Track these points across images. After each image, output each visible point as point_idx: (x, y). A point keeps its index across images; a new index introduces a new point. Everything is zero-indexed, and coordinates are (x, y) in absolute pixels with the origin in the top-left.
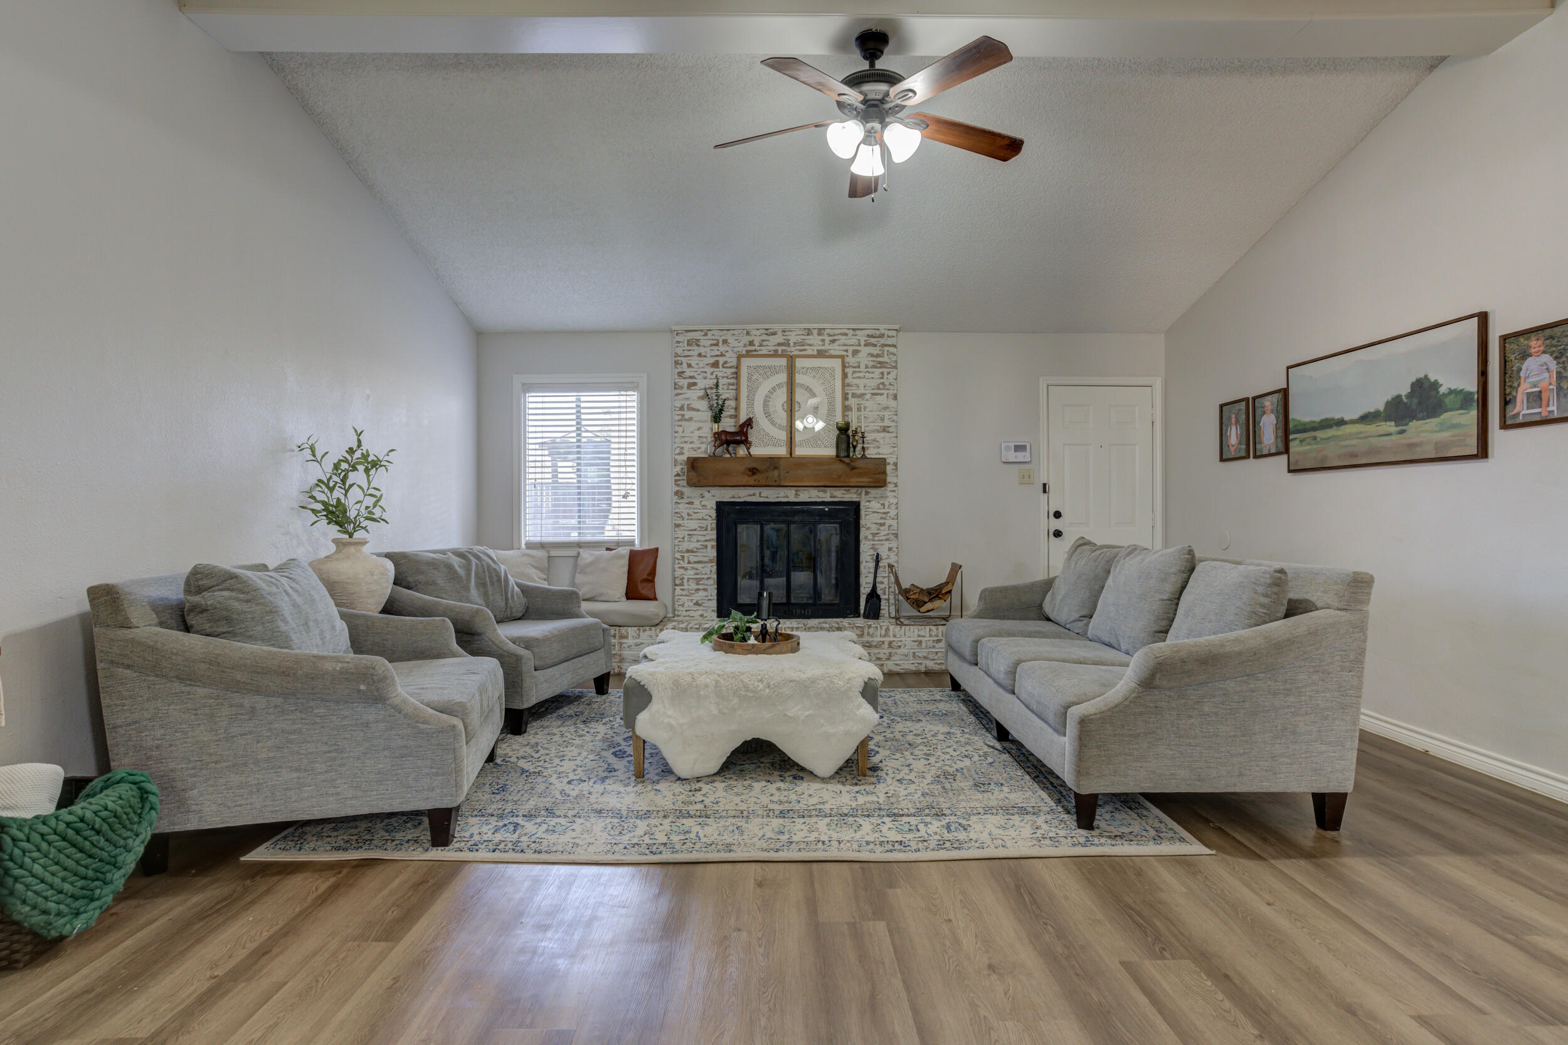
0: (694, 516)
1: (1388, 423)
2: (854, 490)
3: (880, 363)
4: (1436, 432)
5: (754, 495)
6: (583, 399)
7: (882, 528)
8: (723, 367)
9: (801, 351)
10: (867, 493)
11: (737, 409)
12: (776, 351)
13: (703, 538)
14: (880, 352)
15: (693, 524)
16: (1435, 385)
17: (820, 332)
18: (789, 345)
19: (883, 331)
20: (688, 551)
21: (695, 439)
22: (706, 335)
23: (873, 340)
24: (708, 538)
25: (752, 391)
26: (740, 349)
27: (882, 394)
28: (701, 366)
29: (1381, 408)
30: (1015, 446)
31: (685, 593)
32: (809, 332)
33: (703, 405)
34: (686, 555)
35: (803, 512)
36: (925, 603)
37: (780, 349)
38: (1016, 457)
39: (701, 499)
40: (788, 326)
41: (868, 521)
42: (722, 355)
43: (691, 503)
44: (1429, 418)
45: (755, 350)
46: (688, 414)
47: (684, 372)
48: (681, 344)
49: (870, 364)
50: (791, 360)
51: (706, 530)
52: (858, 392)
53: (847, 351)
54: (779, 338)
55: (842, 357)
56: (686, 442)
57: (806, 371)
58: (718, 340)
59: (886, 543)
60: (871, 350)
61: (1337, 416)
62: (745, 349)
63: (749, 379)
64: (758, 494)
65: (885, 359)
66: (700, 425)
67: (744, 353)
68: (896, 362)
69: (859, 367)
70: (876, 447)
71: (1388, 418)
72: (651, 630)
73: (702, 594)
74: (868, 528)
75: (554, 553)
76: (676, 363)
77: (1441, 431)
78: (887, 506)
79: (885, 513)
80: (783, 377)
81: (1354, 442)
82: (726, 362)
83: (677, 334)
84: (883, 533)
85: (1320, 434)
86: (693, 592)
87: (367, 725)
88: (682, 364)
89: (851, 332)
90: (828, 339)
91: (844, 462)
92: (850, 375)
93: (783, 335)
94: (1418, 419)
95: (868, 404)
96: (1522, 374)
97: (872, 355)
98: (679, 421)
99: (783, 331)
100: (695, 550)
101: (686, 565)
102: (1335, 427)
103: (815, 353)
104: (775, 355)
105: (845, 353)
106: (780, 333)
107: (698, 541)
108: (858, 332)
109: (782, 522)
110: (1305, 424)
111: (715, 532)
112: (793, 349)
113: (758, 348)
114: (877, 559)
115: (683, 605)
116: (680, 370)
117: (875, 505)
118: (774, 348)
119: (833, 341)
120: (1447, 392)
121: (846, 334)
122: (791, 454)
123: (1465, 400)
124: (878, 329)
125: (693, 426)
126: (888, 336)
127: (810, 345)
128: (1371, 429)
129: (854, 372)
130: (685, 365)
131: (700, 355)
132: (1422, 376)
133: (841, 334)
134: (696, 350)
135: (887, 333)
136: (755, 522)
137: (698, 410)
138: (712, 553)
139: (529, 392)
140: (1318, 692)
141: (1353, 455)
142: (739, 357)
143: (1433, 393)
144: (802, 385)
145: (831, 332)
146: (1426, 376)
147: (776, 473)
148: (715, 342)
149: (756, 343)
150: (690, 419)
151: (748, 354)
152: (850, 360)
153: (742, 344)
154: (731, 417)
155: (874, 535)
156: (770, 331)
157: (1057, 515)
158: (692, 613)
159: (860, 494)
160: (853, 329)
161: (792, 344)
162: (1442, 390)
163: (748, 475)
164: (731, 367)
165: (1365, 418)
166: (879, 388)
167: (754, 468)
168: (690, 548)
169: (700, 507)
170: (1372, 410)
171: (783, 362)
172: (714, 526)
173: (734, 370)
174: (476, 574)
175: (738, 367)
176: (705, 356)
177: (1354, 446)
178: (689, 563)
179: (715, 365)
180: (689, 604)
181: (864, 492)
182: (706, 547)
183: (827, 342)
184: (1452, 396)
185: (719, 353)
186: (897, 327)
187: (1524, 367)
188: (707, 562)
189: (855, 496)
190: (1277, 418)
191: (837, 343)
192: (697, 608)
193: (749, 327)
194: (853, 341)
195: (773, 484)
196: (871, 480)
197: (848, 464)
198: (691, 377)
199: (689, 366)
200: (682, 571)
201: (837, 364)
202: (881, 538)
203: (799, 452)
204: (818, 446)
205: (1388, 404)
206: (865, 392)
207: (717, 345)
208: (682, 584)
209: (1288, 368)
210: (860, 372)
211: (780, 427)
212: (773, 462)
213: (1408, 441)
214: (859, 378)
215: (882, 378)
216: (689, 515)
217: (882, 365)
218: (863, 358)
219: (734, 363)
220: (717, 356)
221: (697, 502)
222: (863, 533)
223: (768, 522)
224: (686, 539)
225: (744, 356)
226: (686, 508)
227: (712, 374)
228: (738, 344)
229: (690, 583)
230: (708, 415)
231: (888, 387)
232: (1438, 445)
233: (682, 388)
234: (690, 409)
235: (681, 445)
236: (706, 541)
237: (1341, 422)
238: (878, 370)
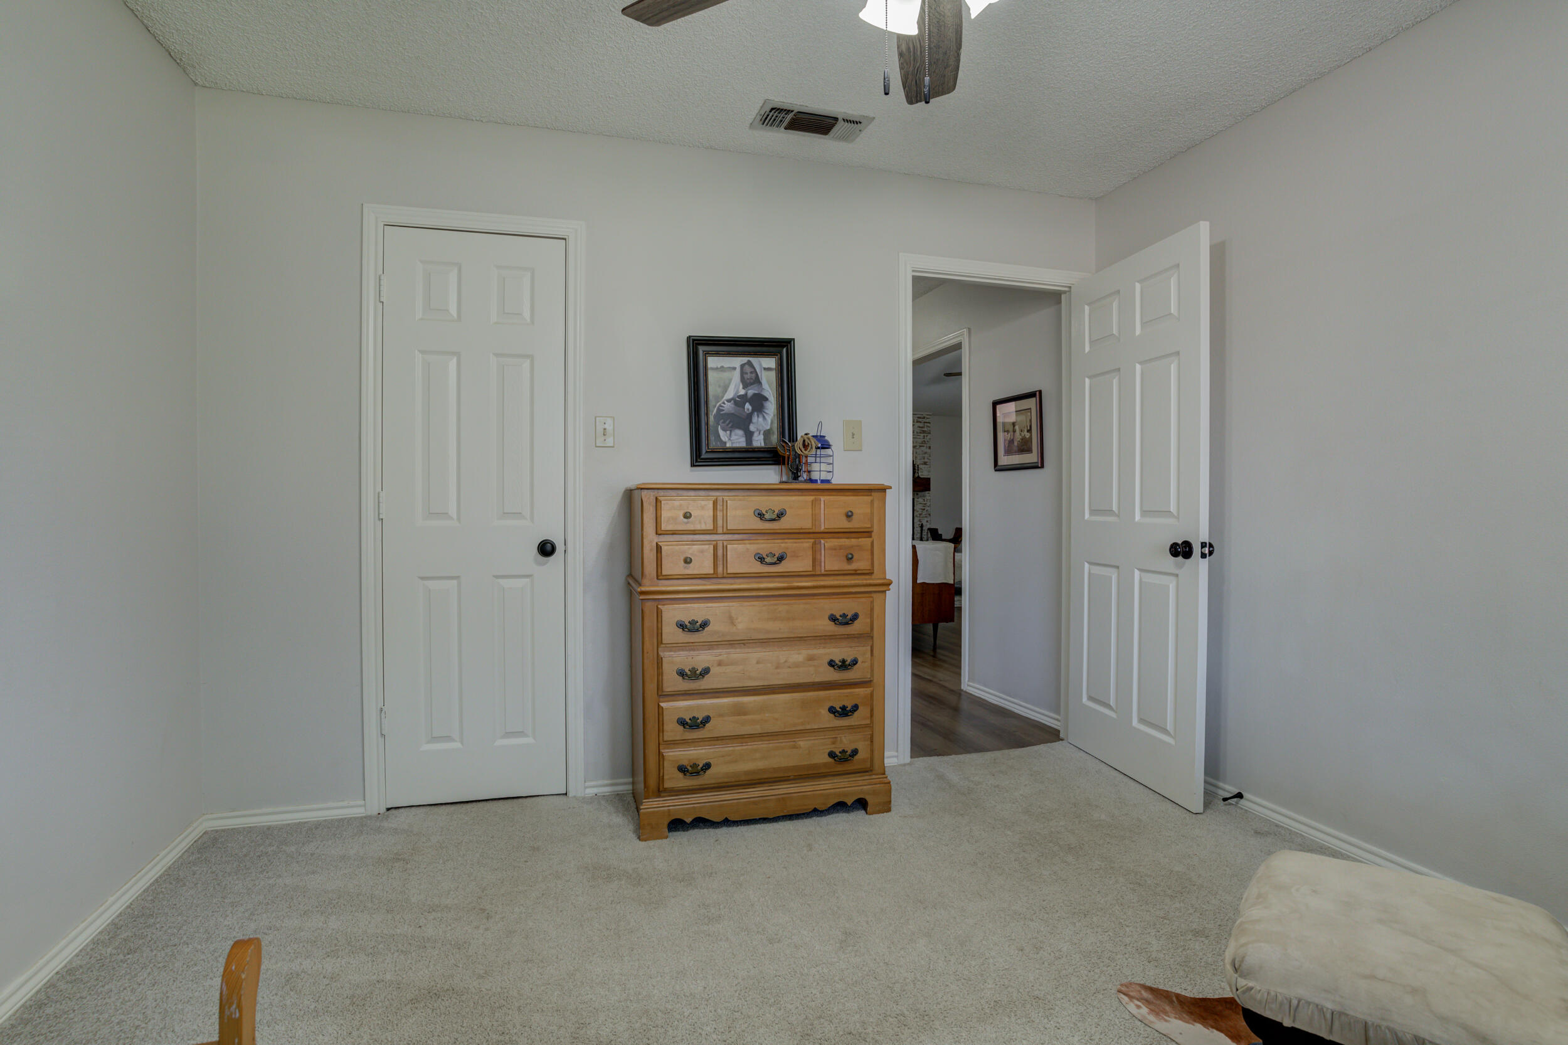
3: (923, 431)
7: (924, 512)
14: (923, 426)
23: (920, 420)
27: (924, 446)
41: (917, 508)
49: (919, 431)
59: (926, 518)
65: (925, 429)
68: (930, 431)
74: (917, 512)
78: (926, 500)
97: (920, 427)
114: (922, 526)
124: (922, 415)
155: (920, 514)
166: (922, 443)
186: (930, 413)
202: (923, 516)
215: (924, 438)
217: (924, 432)
222: (915, 515)
231: (927, 442)
238: (922, 435)
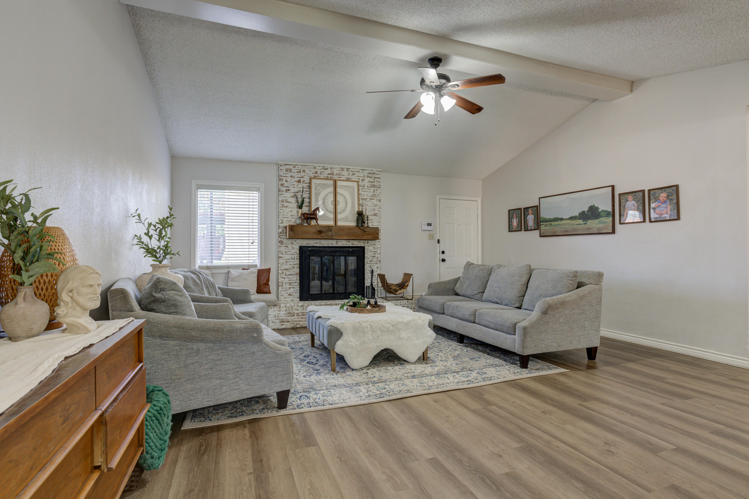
0: (289, 253)
1: (580, 220)
2: (362, 241)
3: (373, 185)
4: (597, 224)
5: (317, 243)
6: (214, 193)
7: (374, 258)
8: (303, 183)
9: (339, 177)
10: (368, 243)
11: (310, 203)
12: (328, 177)
13: (293, 263)
14: (373, 181)
15: (288, 257)
16: (597, 208)
17: (348, 169)
18: (333, 175)
19: (375, 172)
20: (285, 269)
21: (289, 216)
22: (295, 167)
23: (370, 175)
24: (295, 263)
25: (317, 195)
26: (311, 175)
27: (374, 199)
28: (292, 181)
29: (577, 215)
30: (427, 223)
31: (284, 289)
32: (343, 169)
33: (293, 200)
34: (284, 271)
35: (340, 251)
36: (398, 290)
37: (329, 176)
38: (428, 228)
39: (292, 245)
40: (333, 166)
41: (368, 255)
42: (302, 177)
43: (287, 247)
44: (595, 219)
45: (318, 176)
46: (286, 204)
47: (284, 184)
48: (282, 171)
49: (369, 186)
50: (335, 181)
51: (294, 259)
52: (364, 198)
53: (359, 179)
54: (329, 171)
55: (358, 182)
56: (284, 217)
57: (342, 187)
58: (300, 170)
59: (376, 265)
60: (369, 179)
61: (560, 217)
62: (313, 175)
63: (316, 189)
64: (319, 243)
65: (376, 184)
66: (291, 209)
67: (313, 177)
68: (380, 185)
69: (364, 186)
70: (372, 223)
71: (580, 219)
72: (274, 308)
73: (292, 290)
74: (368, 258)
75: (214, 271)
76: (280, 179)
77: (599, 224)
78: (376, 248)
79: (375, 252)
80: (331, 189)
81: (567, 226)
82: (304, 181)
83: (281, 166)
84: (374, 260)
85: (553, 223)
86: (288, 289)
87: (253, 353)
88: (283, 180)
89: (361, 171)
90: (351, 173)
91: (361, 229)
92: (360, 190)
93: (331, 170)
94: (591, 220)
95: (368, 203)
96: (626, 206)
97: (370, 182)
98: (281, 207)
99: (331, 168)
100: (289, 269)
101: (284, 276)
102: (559, 221)
103: (345, 179)
104: (327, 179)
105: (358, 180)
106: (329, 169)
107: (290, 265)
108: (364, 171)
109: (331, 256)
110: (547, 219)
111: (299, 260)
112: (335, 177)
113: (319, 175)
114: (372, 272)
115: (283, 296)
116: (282, 183)
117: (371, 248)
118: (327, 176)
119: (353, 174)
120: (601, 211)
121: (359, 172)
122: (336, 225)
123: (607, 214)
124: (373, 171)
125: (288, 210)
126: (377, 174)
127: (343, 175)
128: (574, 222)
129: (362, 189)
130: (284, 181)
131: (292, 176)
132: (592, 205)
133: (357, 171)
134: (290, 174)
135: (376, 172)
136: (318, 256)
137: (291, 203)
138: (297, 270)
139: (200, 189)
140: (590, 313)
141: (567, 231)
142: (311, 179)
143: (596, 211)
144: (340, 194)
145: (353, 170)
146: (594, 205)
147: (330, 233)
148: (299, 171)
149: (319, 173)
150: (287, 207)
151: (315, 178)
152: (360, 183)
153: (312, 173)
154: (306, 206)
155: (371, 261)
156: (325, 167)
157: (443, 252)
158: (287, 299)
159: (365, 243)
160: (362, 170)
161: (335, 175)
162: (600, 210)
163: (318, 234)
164: (306, 183)
165: (571, 218)
166: (373, 197)
167: (320, 231)
168: (286, 268)
169: (291, 248)
170: (574, 215)
171: (331, 182)
172: (298, 257)
173: (308, 185)
174: (204, 283)
175: (310, 183)
176: (294, 177)
177: (567, 228)
178: (286, 275)
179: (299, 181)
180: (286, 295)
181: (366, 242)
182: (294, 267)
183: (351, 175)
184: (603, 212)
185: (301, 176)
186: (381, 170)
187: (627, 204)
188: (293, 275)
189: (362, 244)
190: (535, 217)
191: (355, 175)
192: (290, 296)
193: (315, 165)
194: (362, 175)
195: (329, 238)
196: (372, 237)
197: (363, 230)
198: (287, 187)
199: (287, 181)
200: (282, 279)
201: (355, 184)
202: (373, 263)
203: (339, 223)
204: (347, 221)
205: (580, 214)
206: (367, 198)
207: (300, 172)
208: (282, 286)
209: (540, 198)
210: (365, 189)
211: (330, 212)
212: (329, 228)
213: (588, 227)
214: (364, 191)
215: (374, 192)
216: (286, 252)
218: (366, 183)
219: (308, 181)
220: (300, 177)
221: (290, 246)
222: (366, 260)
223: (324, 255)
224: (284, 264)
225: (313, 178)
226: (285, 249)
227: (297, 186)
228: (310, 173)
229: (286, 285)
230: (295, 205)
231: (377, 196)
232: (598, 229)
233: (282, 191)
234: (287, 202)
235: (282, 219)
236: (294, 264)
237: (562, 219)
238: (373, 189)
